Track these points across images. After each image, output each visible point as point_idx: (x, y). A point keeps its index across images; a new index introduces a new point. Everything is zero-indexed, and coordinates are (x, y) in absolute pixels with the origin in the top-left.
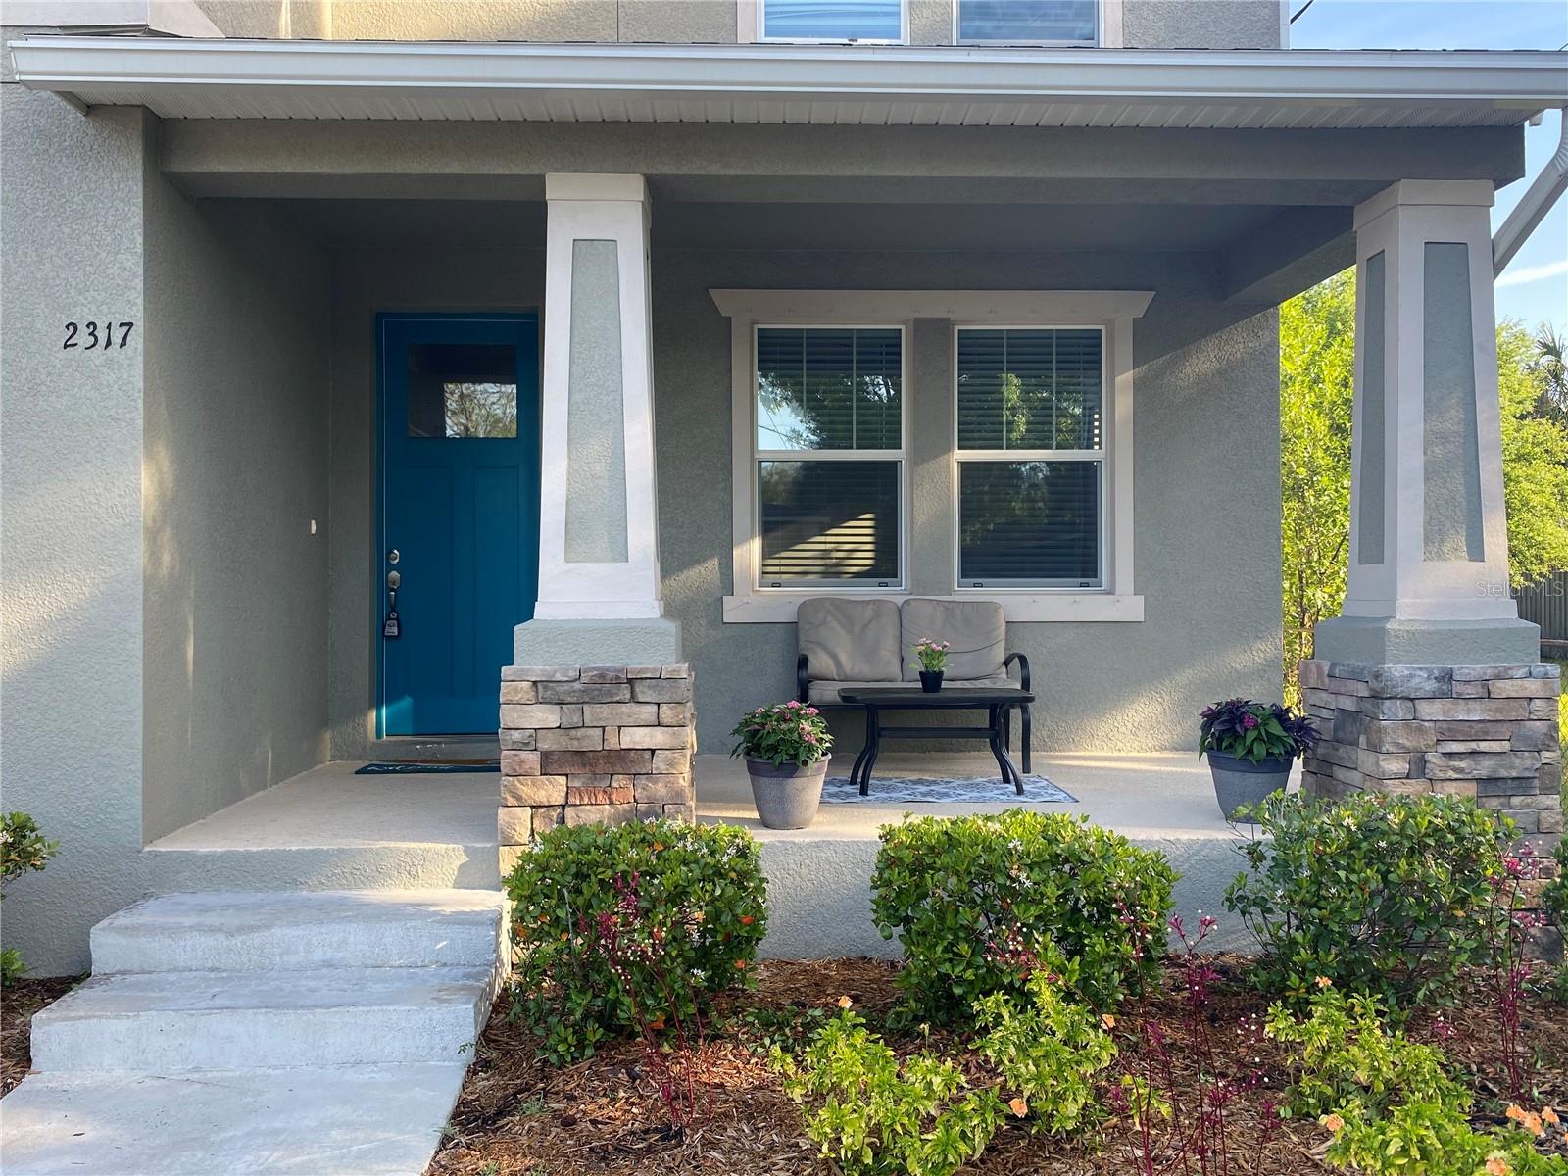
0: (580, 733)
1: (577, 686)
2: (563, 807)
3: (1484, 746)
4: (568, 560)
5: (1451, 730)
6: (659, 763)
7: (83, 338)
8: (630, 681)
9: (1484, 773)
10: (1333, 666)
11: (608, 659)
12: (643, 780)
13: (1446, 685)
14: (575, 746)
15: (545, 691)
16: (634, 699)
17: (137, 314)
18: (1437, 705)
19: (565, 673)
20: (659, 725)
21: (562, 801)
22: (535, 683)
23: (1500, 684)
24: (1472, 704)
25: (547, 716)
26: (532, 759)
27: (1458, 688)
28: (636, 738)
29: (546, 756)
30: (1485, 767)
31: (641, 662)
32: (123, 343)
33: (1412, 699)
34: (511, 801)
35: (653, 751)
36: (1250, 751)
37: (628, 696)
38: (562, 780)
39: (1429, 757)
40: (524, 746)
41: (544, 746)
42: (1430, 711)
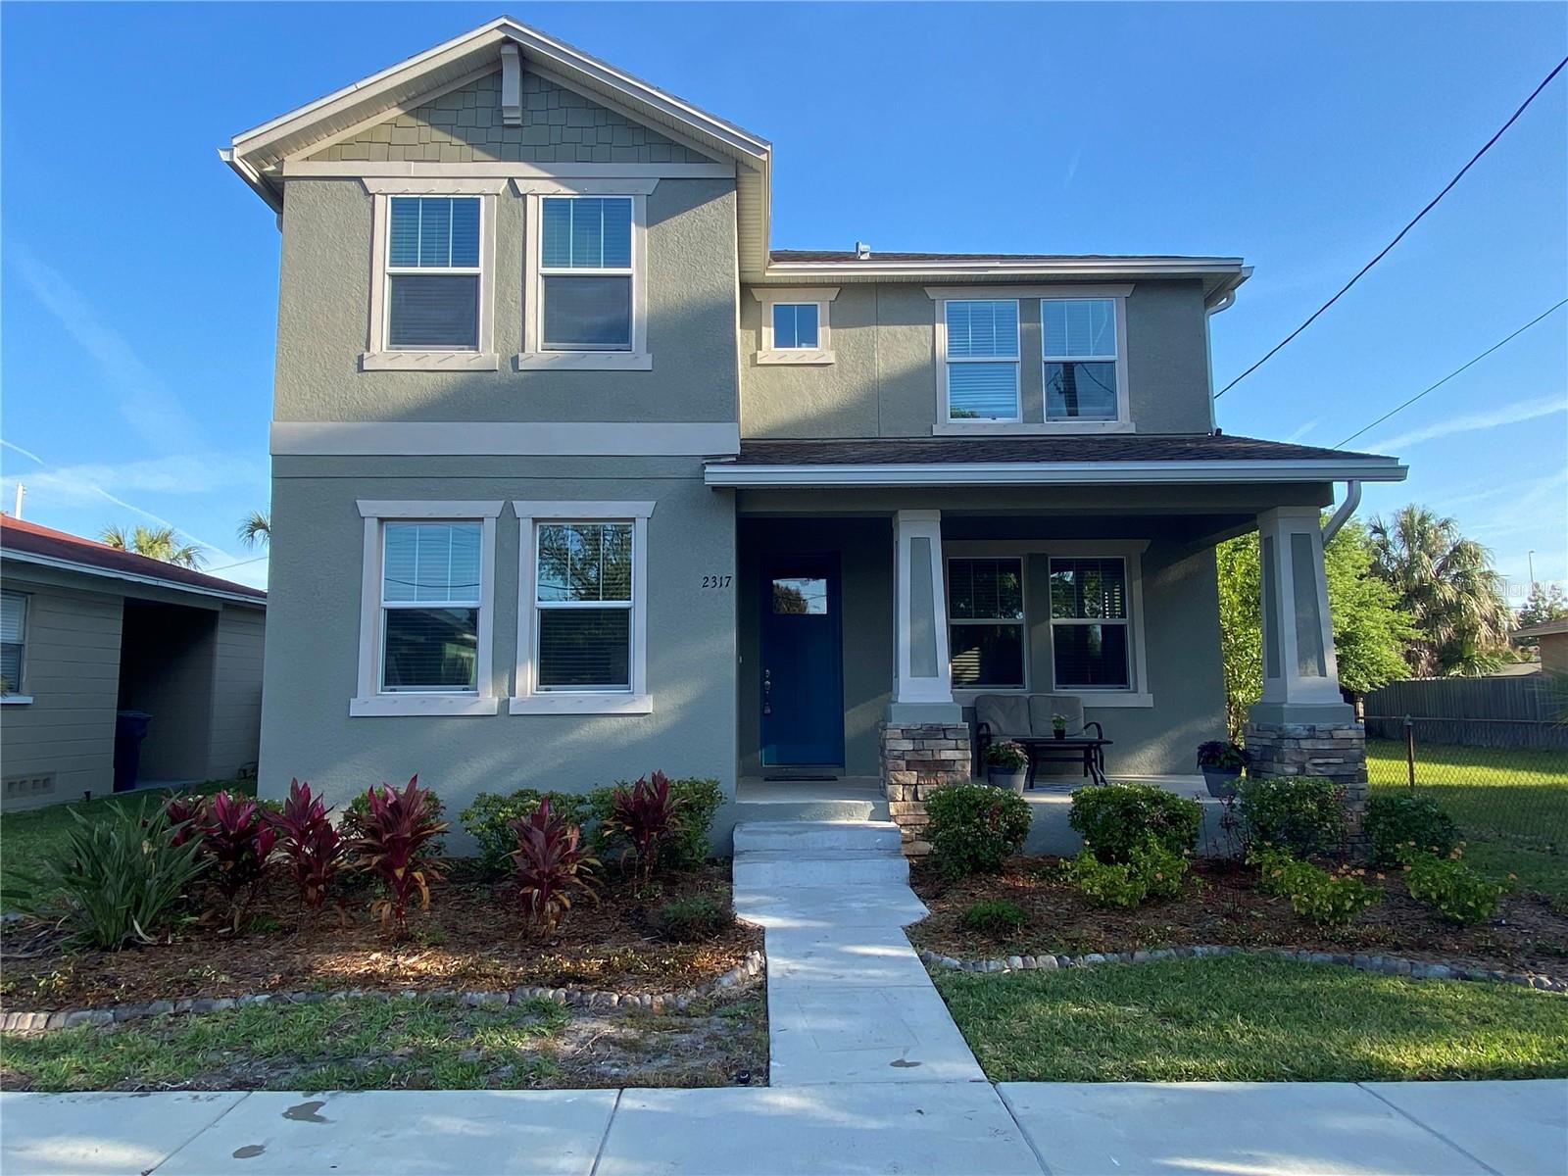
0: (922, 752)
1: (921, 731)
2: (916, 785)
3: (1331, 760)
4: (912, 676)
5: (1316, 753)
6: (956, 766)
8: (944, 730)
9: (1332, 773)
10: (1258, 726)
11: (933, 720)
12: (951, 774)
13: (1312, 733)
14: (920, 758)
15: (907, 734)
16: (945, 738)
17: (733, 573)
18: (1310, 741)
19: (915, 726)
20: (957, 749)
21: (915, 782)
22: (902, 730)
23: (1337, 732)
24: (1324, 741)
25: (908, 745)
26: (903, 763)
27: (1318, 734)
28: (947, 755)
29: (908, 762)
30: (1332, 771)
33: (1298, 739)
34: (894, 782)
35: (954, 761)
36: (1222, 763)
38: (915, 773)
39: (1306, 765)
40: (899, 758)
41: (907, 758)
42: (1306, 744)
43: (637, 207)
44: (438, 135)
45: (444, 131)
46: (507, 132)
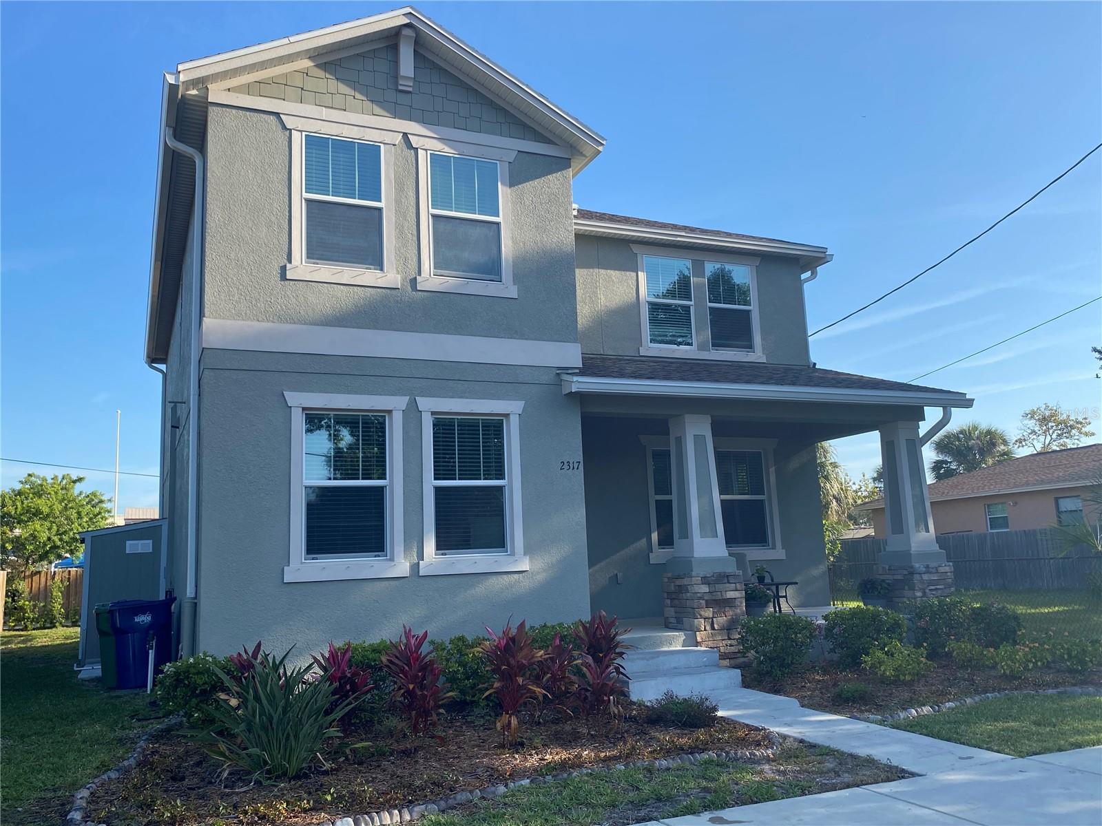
0: (714, 594)
1: (713, 578)
2: (712, 618)
4: (701, 538)
6: (737, 603)
7: (566, 467)
8: (727, 576)
11: (720, 569)
12: (733, 608)
13: (928, 570)
14: (714, 598)
15: (705, 580)
16: (728, 582)
17: (581, 459)
18: (926, 575)
19: (709, 574)
20: (736, 590)
21: (711, 616)
23: (940, 568)
24: (934, 575)
25: (705, 589)
26: (703, 603)
28: (731, 595)
29: (707, 601)
32: (578, 468)
33: (921, 574)
34: (699, 617)
35: (735, 599)
37: (726, 581)
38: (711, 609)
39: (926, 591)
40: (700, 598)
41: (706, 598)
43: (502, 170)
44: (343, 88)
45: (348, 85)
46: (399, 95)
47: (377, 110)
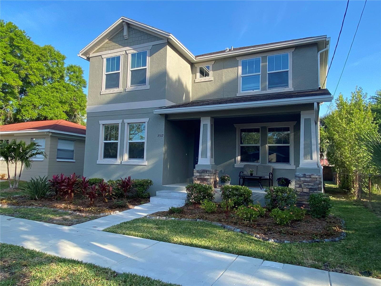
0: (201, 176)
3: (310, 184)
4: (201, 158)
5: (305, 182)
6: (209, 180)
7: (159, 136)
8: (206, 171)
11: (204, 168)
13: (304, 176)
14: (201, 178)
15: (198, 172)
17: (164, 134)
19: (200, 170)
20: (209, 176)
22: (197, 171)
24: (308, 178)
25: (198, 174)
26: (196, 179)
27: (306, 176)
28: (206, 177)
30: (310, 187)
31: (208, 169)
33: (300, 177)
38: (199, 181)
39: (302, 185)
41: (198, 177)
42: (302, 179)
43: (148, 53)
45: (115, 43)
47: (121, 47)
